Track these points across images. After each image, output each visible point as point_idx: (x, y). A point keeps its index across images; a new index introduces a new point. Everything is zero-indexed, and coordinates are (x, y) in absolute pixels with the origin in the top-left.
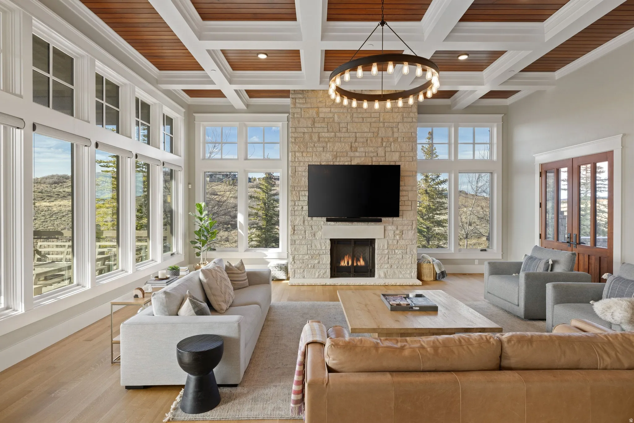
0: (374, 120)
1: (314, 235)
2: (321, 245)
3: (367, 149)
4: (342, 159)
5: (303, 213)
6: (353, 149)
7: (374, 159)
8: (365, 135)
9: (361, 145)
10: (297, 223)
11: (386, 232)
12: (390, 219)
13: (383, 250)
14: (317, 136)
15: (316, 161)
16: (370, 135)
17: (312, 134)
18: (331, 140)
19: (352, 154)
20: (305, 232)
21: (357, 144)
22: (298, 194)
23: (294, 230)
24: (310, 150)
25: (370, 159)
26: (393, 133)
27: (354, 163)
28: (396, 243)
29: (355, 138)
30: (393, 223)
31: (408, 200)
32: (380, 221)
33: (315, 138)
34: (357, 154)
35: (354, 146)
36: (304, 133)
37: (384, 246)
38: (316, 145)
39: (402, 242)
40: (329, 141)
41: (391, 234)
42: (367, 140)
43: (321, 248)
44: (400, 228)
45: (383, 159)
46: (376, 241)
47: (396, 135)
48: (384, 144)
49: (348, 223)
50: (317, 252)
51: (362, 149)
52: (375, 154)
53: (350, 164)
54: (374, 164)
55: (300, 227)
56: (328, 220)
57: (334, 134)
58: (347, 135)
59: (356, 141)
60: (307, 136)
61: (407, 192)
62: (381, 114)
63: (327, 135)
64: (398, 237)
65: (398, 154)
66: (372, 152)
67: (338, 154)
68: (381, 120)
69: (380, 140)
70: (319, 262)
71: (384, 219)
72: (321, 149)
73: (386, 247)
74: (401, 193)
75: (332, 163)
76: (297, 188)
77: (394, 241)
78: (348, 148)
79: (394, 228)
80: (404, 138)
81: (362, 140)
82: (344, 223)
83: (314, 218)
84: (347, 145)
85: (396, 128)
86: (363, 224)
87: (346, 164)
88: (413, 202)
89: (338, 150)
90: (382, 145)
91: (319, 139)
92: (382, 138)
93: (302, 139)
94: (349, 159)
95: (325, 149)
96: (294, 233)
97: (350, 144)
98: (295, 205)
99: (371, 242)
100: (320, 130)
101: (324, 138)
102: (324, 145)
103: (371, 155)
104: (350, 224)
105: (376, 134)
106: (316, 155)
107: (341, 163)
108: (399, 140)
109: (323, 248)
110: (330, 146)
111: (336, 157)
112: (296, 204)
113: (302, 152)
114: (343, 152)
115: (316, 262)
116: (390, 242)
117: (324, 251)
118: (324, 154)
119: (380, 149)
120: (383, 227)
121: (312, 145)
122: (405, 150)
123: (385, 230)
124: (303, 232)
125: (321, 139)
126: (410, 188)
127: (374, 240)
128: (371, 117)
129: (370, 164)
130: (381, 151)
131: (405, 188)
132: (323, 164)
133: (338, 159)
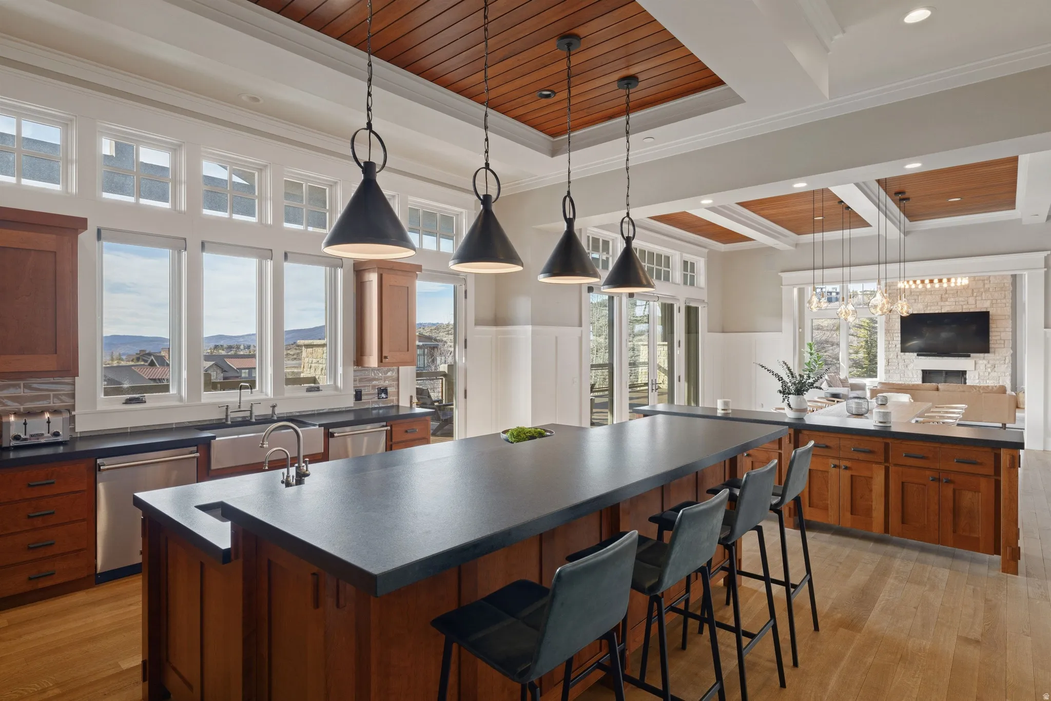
1: (907, 366)
2: (913, 374)
3: (957, 299)
4: (933, 308)
5: (897, 350)
6: (943, 299)
7: (964, 307)
9: (951, 295)
10: (891, 357)
11: (977, 365)
12: (982, 355)
13: (974, 380)
17: (905, 290)
19: (942, 304)
20: (898, 364)
21: (947, 295)
22: (892, 335)
23: (889, 362)
25: (960, 307)
26: (984, 285)
27: (943, 311)
28: (987, 375)
30: (984, 358)
31: (1001, 339)
32: (969, 356)
33: (908, 293)
34: (947, 304)
35: (945, 297)
36: (898, 289)
37: (975, 376)
38: (908, 298)
39: (994, 374)
40: (920, 295)
41: (982, 367)
42: (957, 292)
44: (991, 362)
45: (973, 306)
46: (967, 372)
47: (987, 286)
48: (975, 294)
49: (937, 358)
50: (909, 379)
51: (952, 299)
52: (966, 303)
53: (940, 312)
54: (964, 311)
55: (894, 360)
56: (918, 355)
57: (925, 289)
59: (946, 293)
61: (999, 333)
64: (989, 370)
65: (988, 303)
67: (929, 304)
69: (970, 291)
71: (972, 355)
72: (913, 301)
73: (977, 377)
74: (991, 334)
75: (923, 312)
76: (891, 331)
77: (985, 373)
78: (938, 299)
79: (985, 362)
80: (996, 288)
81: (952, 292)
82: (934, 357)
83: (907, 354)
84: (937, 297)
85: (987, 280)
86: (953, 358)
87: (937, 312)
88: (1006, 341)
89: (929, 301)
90: (973, 295)
91: (911, 294)
92: (973, 290)
94: (940, 308)
95: (917, 301)
96: (889, 366)
97: (940, 295)
99: (964, 373)
101: (916, 292)
102: (916, 297)
103: (962, 303)
104: (940, 358)
107: (931, 312)
108: (991, 290)
109: (915, 376)
110: (921, 299)
111: (927, 306)
112: (890, 343)
114: (933, 303)
116: (981, 374)
117: (916, 379)
119: (970, 298)
120: (973, 362)
122: (996, 298)
123: (975, 364)
124: (896, 364)
126: (1002, 329)
127: (966, 371)
129: (960, 311)
130: (972, 301)
133: (929, 308)
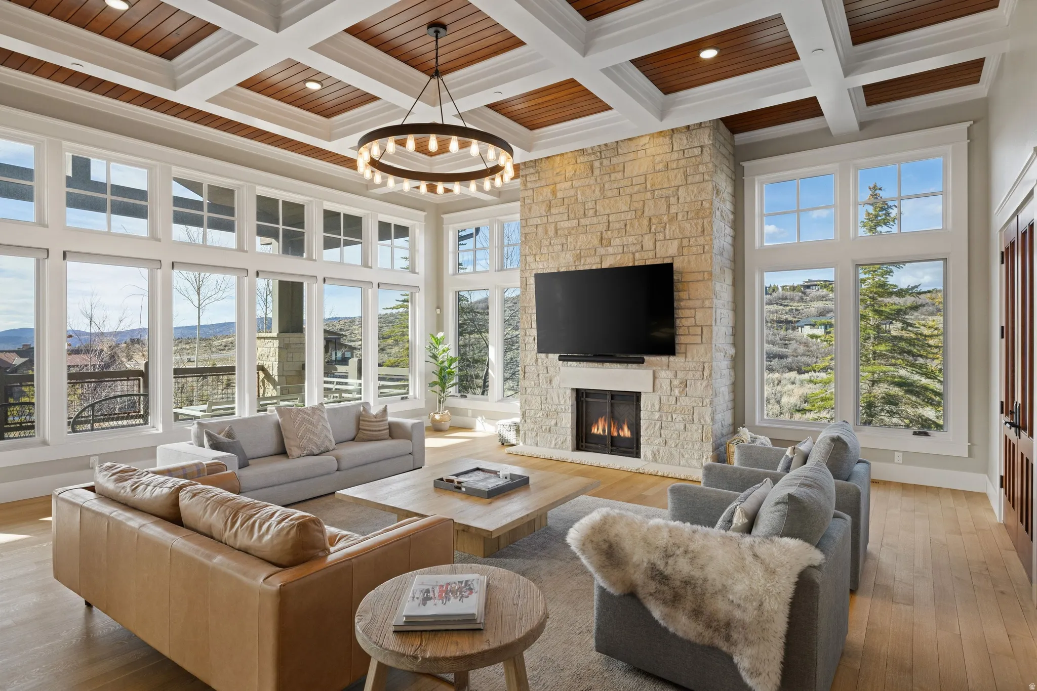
0: (636, 188)
1: (551, 381)
2: (559, 398)
3: (625, 240)
4: (588, 260)
5: (536, 347)
6: (604, 242)
7: (637, 255)
8: (623, 216)
9: (615, 234)
10: (527, 361)
11: (657, 381)
12: (664, 359)
13: (652, 412)
14: (553, 229)
15: (551, 267)
16: (630, 215)
17: (548, 226)
18: (573, 232)
19: (601, 251)
20: (538, 375)
21: (609, 233)
22: (529, 318)
23: (525, 373)
24: (545, 250)
25: (631, 256)
26: (669, 207)
27: (605, 265)
28: (673, 402)
29: (607, 224)
30: (668, 366)
31: (696, 325)
32: (642, 361)
33: (551, 233)
34: (611, 250)
35: (606, 237)
36: (537, 225)
37: (653, 405)
38: (552, 242)
39: (684, 401)
40: (570, 234)
41: (665, 385)
42: (626, 225)
43: (560, 402)
44: (681, 375)
45: (651, 254)
46: (642, 396)
47: (673, 210)
48: (653, 227)
50: (554, 407)
51: (618, 241)
52: (639, 247)
53: (599, 267)
54: (636, 264)
55: (533, 368)
56: (561, 359)
57: (577, 221)
58: (595, 220)
59: (608, 229)
60: (540, 229)
61: (693, 311)
62: (648, 176)
63: (567, 224)
64: (677, 392)
65: (676, 243)
66: (634, 244)
67: (582, 253)
68: (649, 186)
69: (645, 222)
70: (556, 424)
71: (646, 358)
72: (560, 247)
73: (657, 408)
74: (679, 313)
75: (573, 269)
76: (528, 309)
77: (671, 398)
78: (596, 242)
79: (670, 374)
80: (687, 212)
81: (617, 226)
83: (546, 355)
84: (594, 237)
85: (674, 196)
86: (619, 365)
87: (594, 267)
88: (704, 328)
89: (582, 247)
90: (650, 230)
91: (557, 233)
92: (650, 219)
93: (534, 234)
94: (598, 260)
95: (565, 246)
96: (524, 376)
97: (599, 234)
98: (525, 335)
99: (636, 397)
100: (558, 218)
101: (563, 229)
102: (564, 240)
103: (632, 249)
104: (600, 365)
105: (639, 213)
106: (553, 257)
107: (587, 268)
108: (680, 217)
109: (562, 402)
110: (571, 242)
111: (579, 257)
112: (528, 333)
113: (535, 255)
114: (589, 249)
115: (553, 422)
116: (664, 399)
117: (563, 408)
118: (563, 255)
119: (646, 237)
120: (651, 372)
121: (548, 243)
122: (689, 235)
123: (655, 378)
124: (535, 377)
125: (559, 232)
126: (698, 303)
127: (640, 393)
128: (632, 185)
129: (631, 264)
130: (648, 242)
131: (690, 303)
132: (562, 270)
133: (582, 261)
